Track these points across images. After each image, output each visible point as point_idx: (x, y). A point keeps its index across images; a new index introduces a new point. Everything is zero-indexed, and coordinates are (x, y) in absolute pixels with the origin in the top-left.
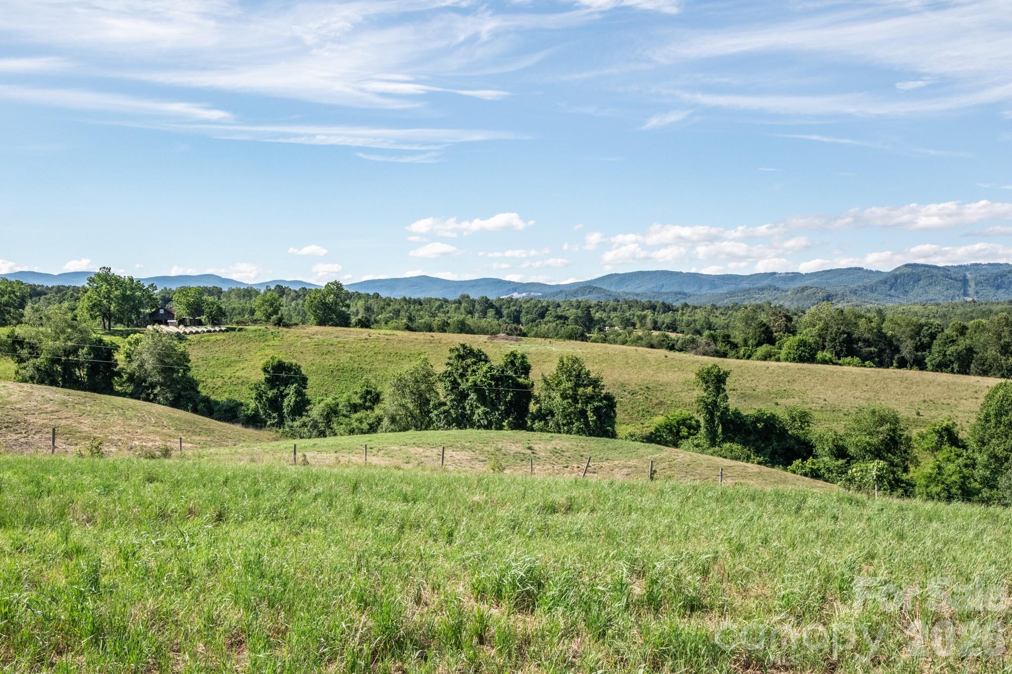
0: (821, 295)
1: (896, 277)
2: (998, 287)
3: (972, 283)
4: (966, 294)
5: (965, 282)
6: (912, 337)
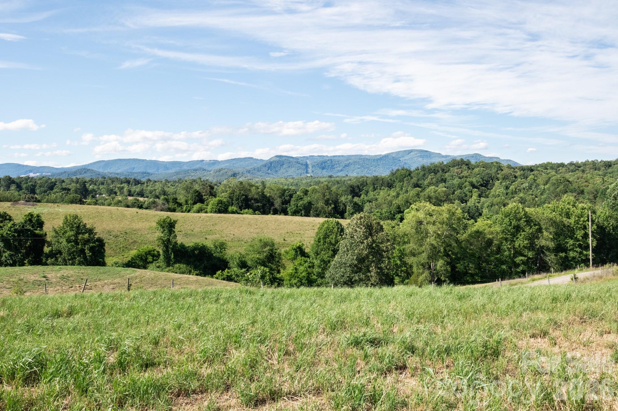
0: (230, 173)
1: (271, 163)
2: (323, 168)
3: (310, 166)
4: (307, 172)
5: (307, 165)
6: (280, 197)
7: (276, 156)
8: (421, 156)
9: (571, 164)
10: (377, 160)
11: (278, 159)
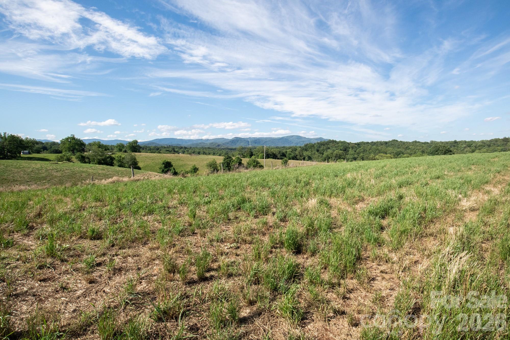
0: (217, 145)
1: (233, 140)
2: (256, 143)
3: (250, 142)
4: (249, 145)
5: (248, 142)
6: (279, 154)
7: (235, 138)
8: (297, 138)
9: (372, 142)
10: (279, 140)
11: (235, 139)
